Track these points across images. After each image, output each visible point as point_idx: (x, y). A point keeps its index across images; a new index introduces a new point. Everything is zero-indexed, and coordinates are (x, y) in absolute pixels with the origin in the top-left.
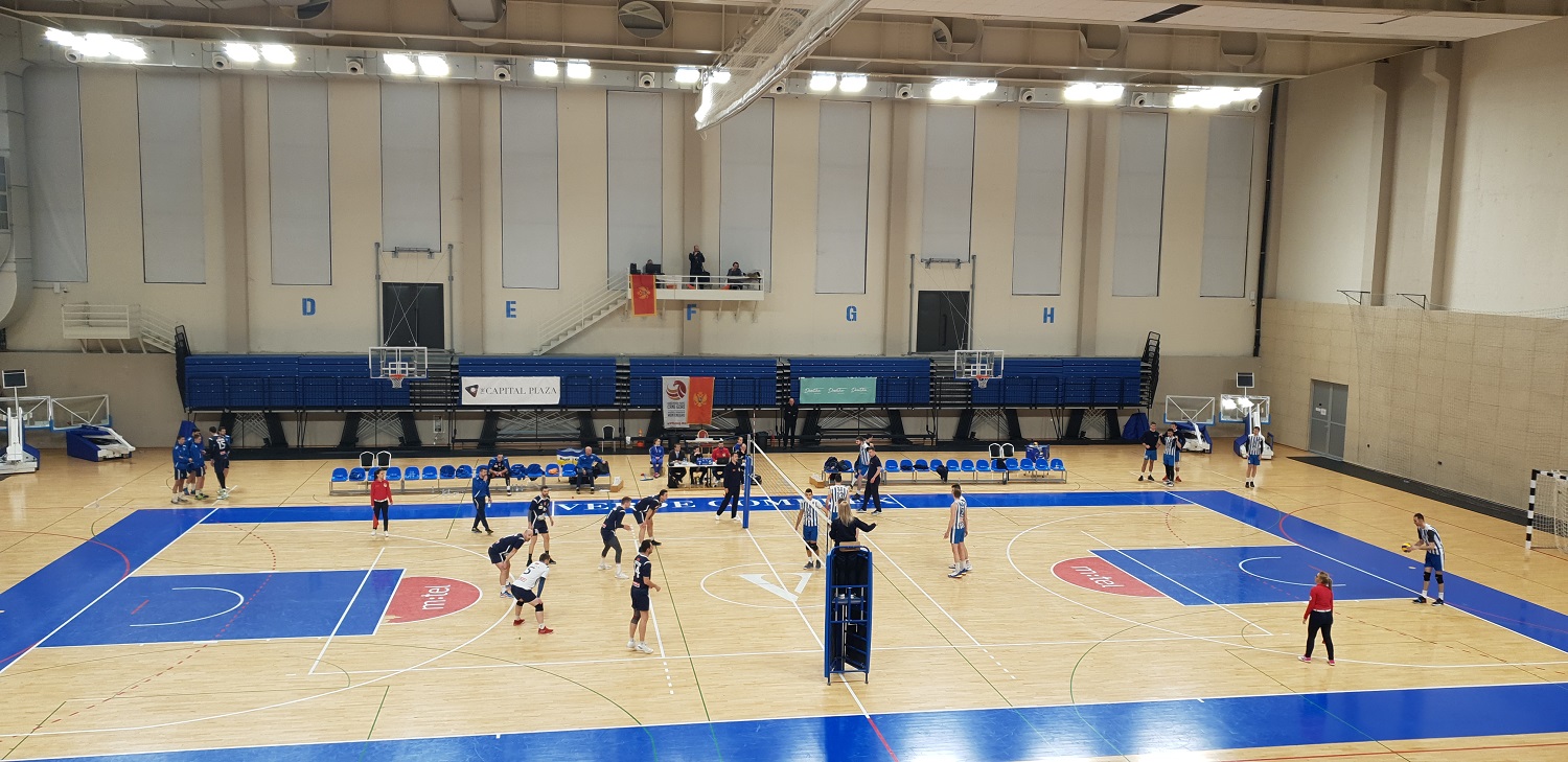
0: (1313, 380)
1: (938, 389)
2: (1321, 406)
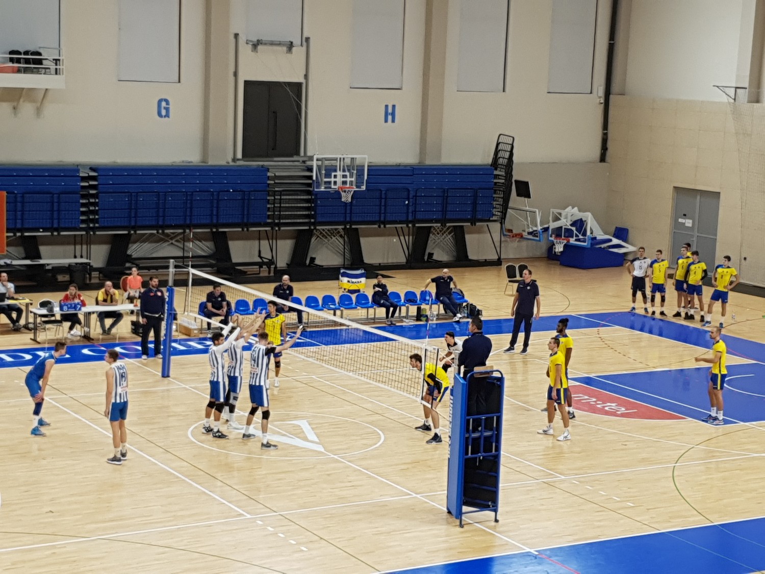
0: (675, 187)
1: (276, 205)
2: (684, 217)
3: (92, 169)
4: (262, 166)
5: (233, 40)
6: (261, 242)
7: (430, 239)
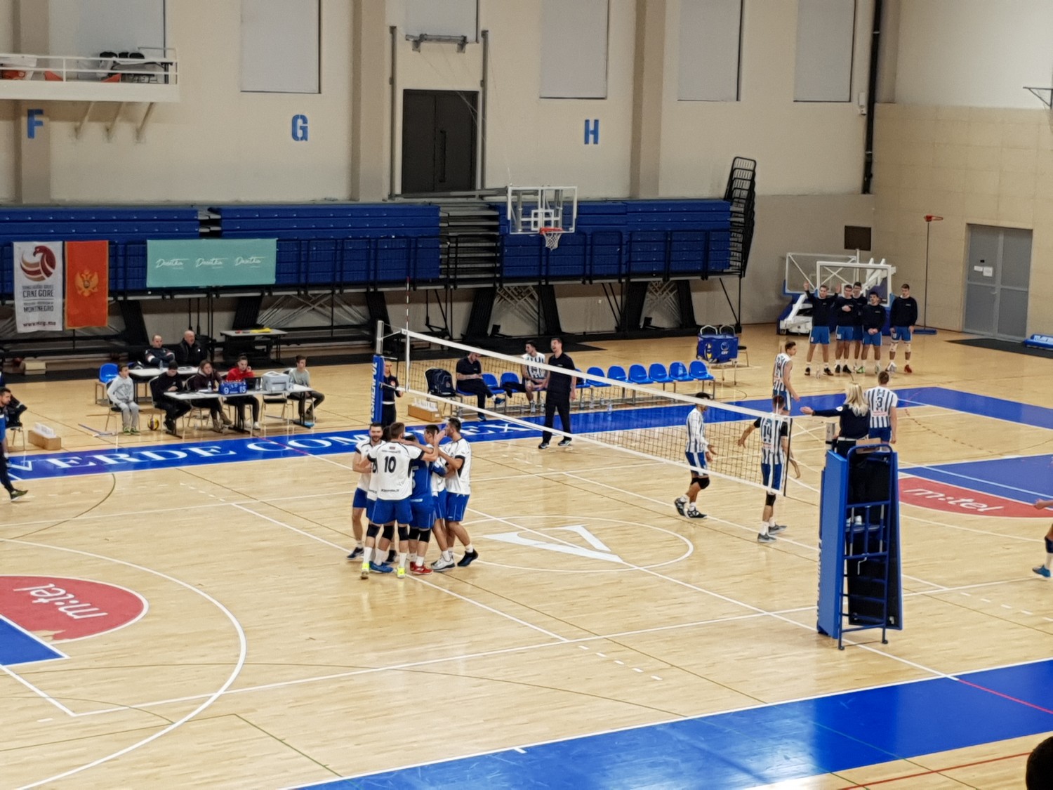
0: (968, 224)
1: (451, 256)
2: (982, 264)
3: (212, 210)
4: (430, 204)
5: (388, 35)
6: (430, 305)
7: (646, 300)
